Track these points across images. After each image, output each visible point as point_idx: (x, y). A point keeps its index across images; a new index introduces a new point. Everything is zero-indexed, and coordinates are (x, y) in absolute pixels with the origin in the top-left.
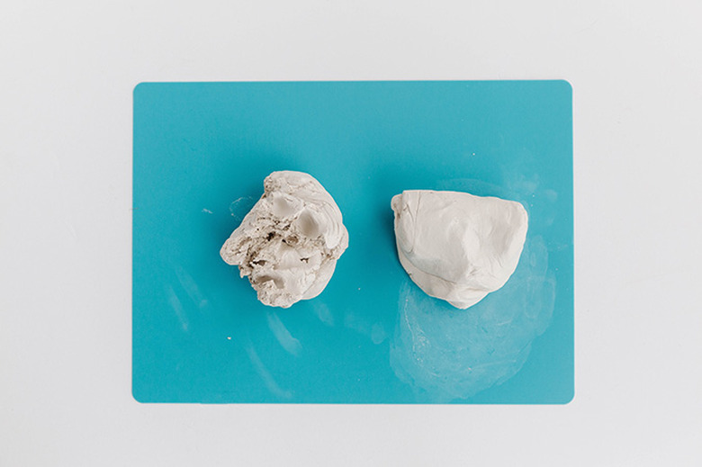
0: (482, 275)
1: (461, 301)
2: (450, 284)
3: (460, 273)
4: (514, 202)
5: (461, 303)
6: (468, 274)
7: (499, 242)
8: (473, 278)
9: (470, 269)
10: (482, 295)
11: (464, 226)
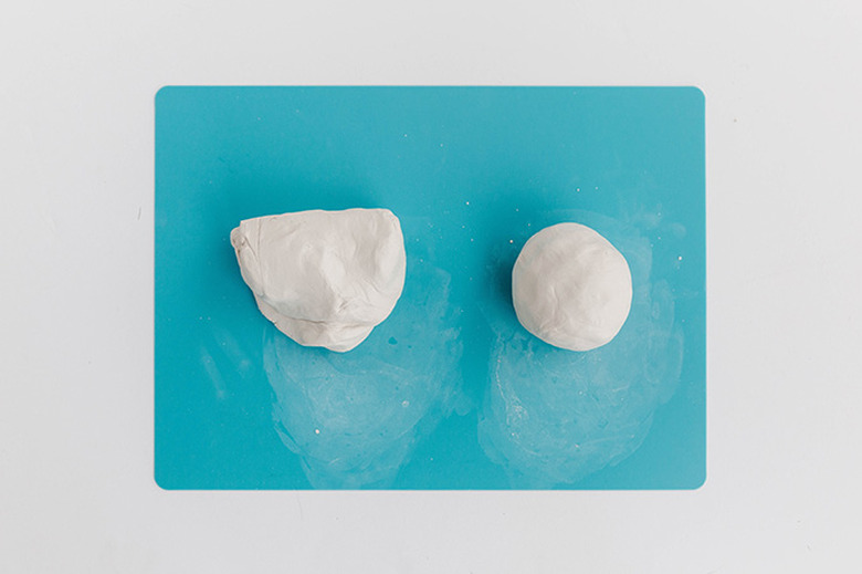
0: (357, 307)
1: (341, 343)
2: (320, 325)
3: (328, 308)
4: (379, 210)
5: (341, 346)
6: (337, 309)
7: (367, 261)
8: (345, 313)
9: (339, 302)
10: (366, 331)
11: (320, 251)
